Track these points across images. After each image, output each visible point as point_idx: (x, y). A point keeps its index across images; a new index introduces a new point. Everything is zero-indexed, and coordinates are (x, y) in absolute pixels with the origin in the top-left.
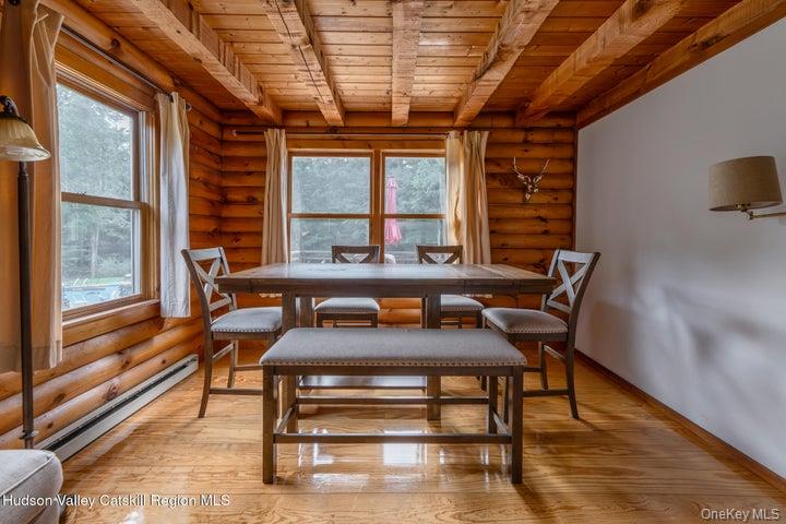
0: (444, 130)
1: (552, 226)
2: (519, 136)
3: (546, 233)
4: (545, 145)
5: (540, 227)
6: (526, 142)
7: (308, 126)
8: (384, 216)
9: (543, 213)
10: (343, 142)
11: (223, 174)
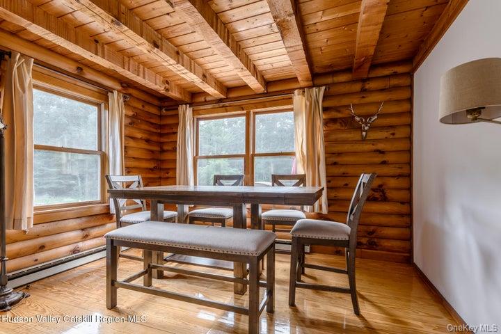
0: (292, 91)
1: (390, 158)
2: (357, 87)
3: (384, 163)
4: (382, 90)
5: (378, 159)
6: (364, 90)
7: (206, 101)
8: (254, 155)
9: (381, 146)
10: (225, 108)
11: (161, 135)
